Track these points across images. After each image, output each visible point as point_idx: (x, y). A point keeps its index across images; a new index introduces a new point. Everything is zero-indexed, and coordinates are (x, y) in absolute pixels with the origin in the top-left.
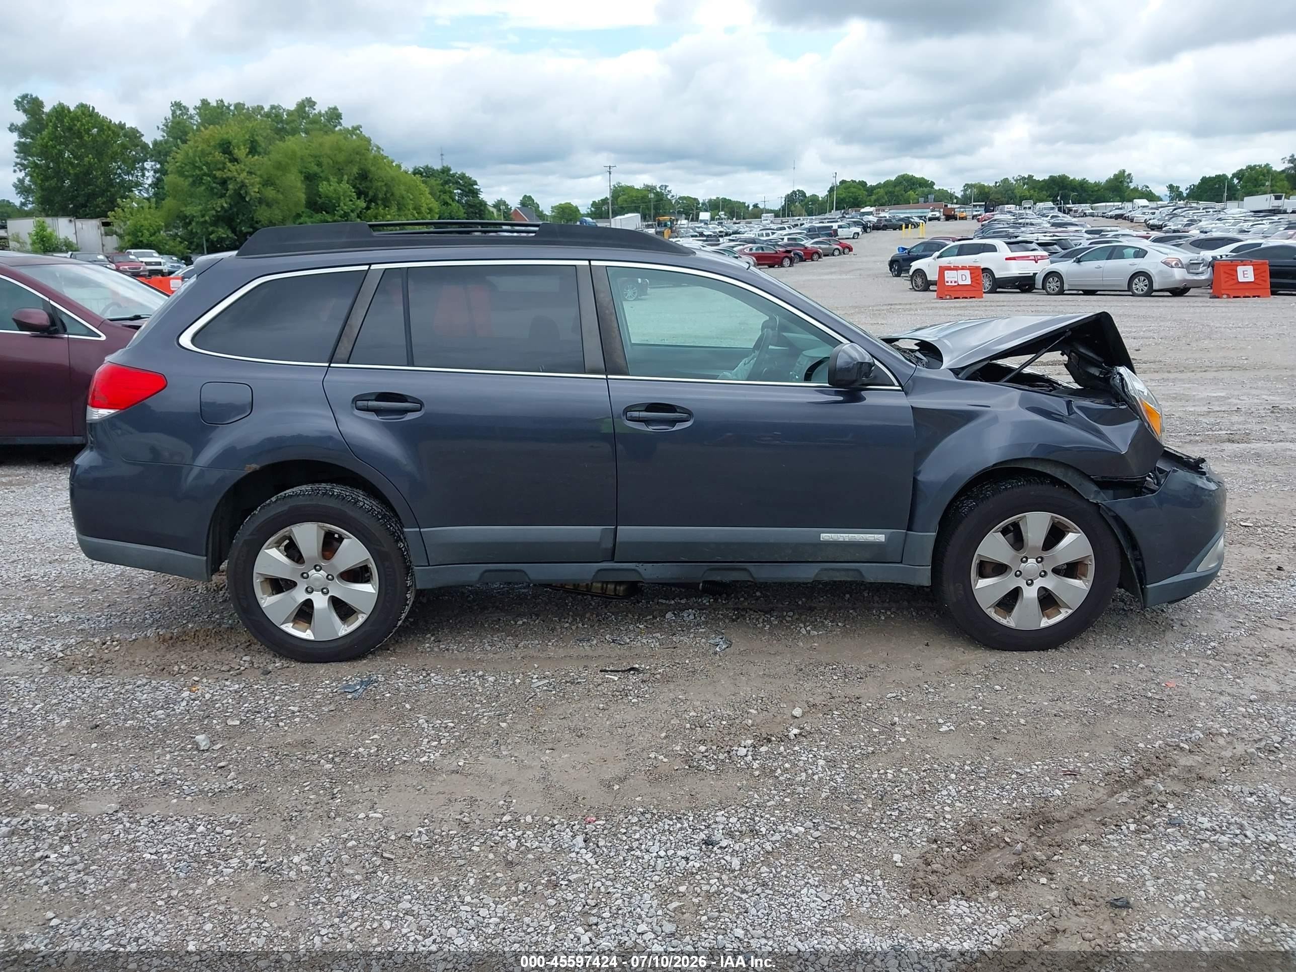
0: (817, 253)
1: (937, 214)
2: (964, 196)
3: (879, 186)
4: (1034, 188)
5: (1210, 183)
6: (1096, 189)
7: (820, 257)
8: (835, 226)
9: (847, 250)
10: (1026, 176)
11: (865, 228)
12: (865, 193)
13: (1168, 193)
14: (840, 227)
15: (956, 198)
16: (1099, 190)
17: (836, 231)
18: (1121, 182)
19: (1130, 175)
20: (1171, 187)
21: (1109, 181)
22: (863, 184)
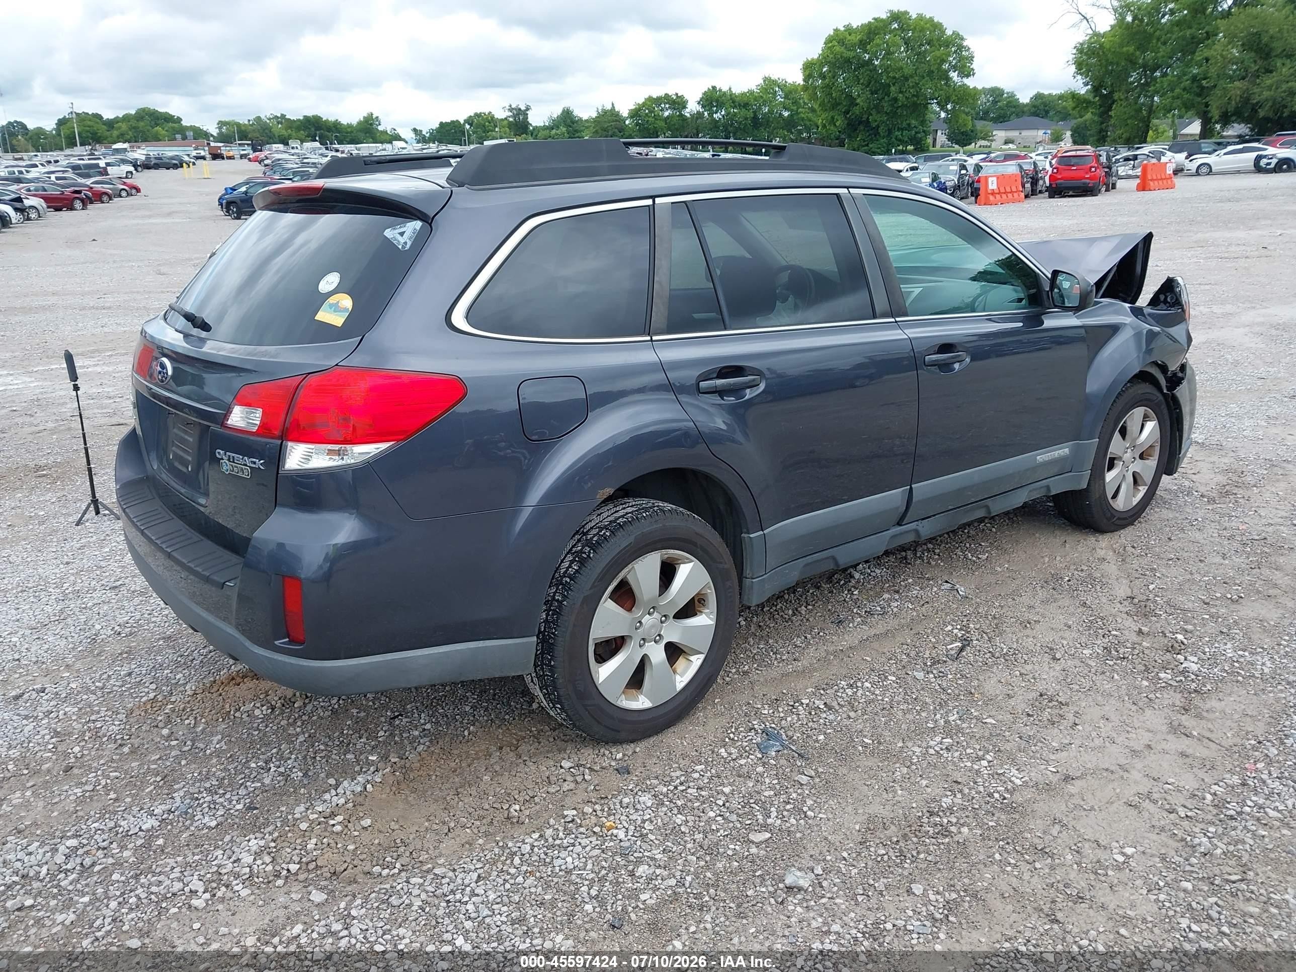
0: (106, 193)
1: (203, 153)
2: (220, 134)
3: (116, 120)
4: (290, 128)
5: (447, 128)
6: (349, 130)
7: (111, 199)
8: (102, 163)
9: (134, 191)
10: (279, 115)
11: (135, 166)
12: (105, 127)
13: (414, 136)
14: (108, 164)
15: (212, 135)
16: (352, 132)
17: (105, 169)
18: (371, 124)
19: (377, 117)
20: (415, 130)
21: (360, 123)
22: (98, 116)
